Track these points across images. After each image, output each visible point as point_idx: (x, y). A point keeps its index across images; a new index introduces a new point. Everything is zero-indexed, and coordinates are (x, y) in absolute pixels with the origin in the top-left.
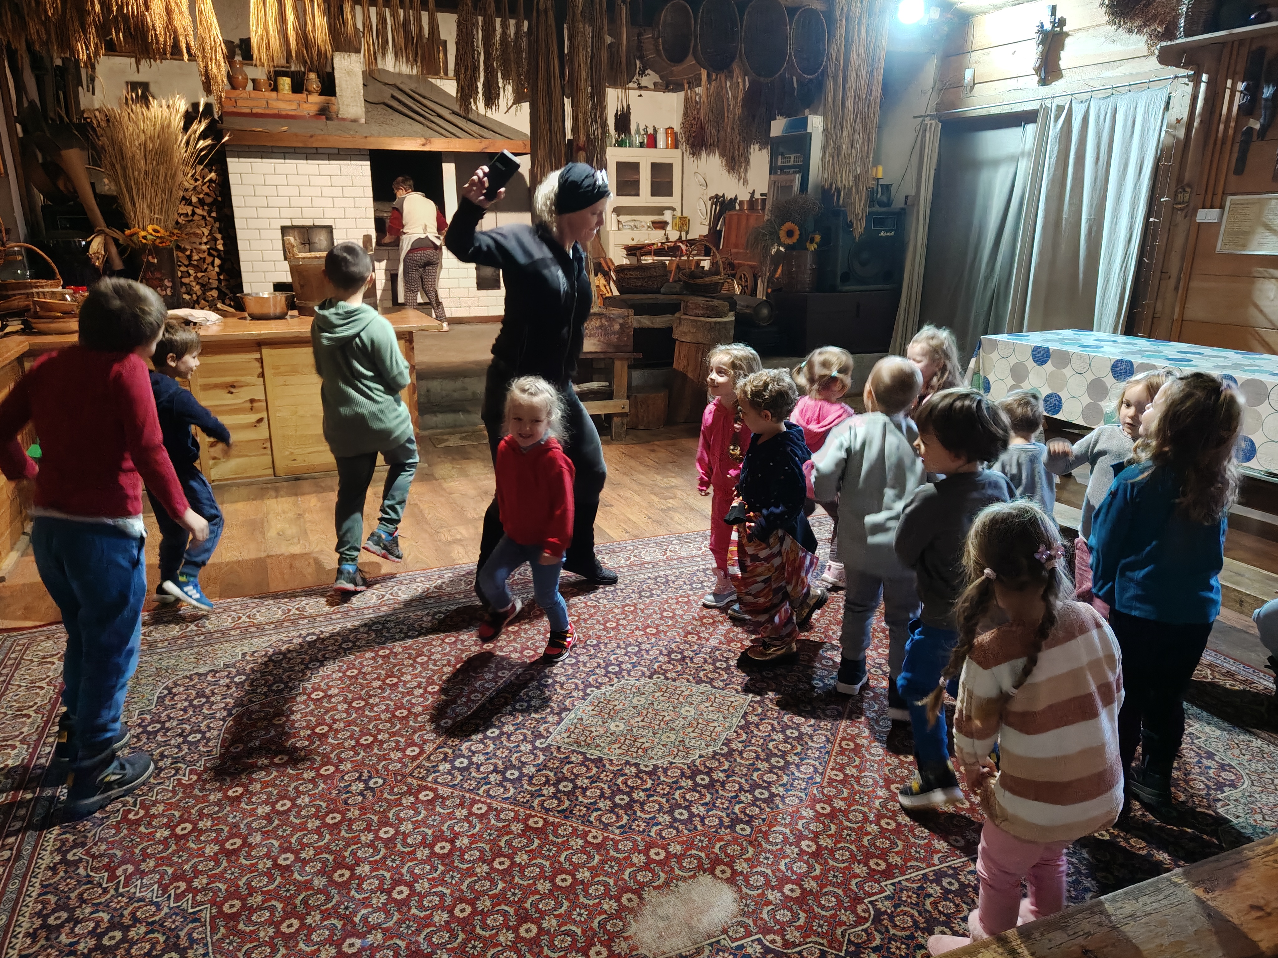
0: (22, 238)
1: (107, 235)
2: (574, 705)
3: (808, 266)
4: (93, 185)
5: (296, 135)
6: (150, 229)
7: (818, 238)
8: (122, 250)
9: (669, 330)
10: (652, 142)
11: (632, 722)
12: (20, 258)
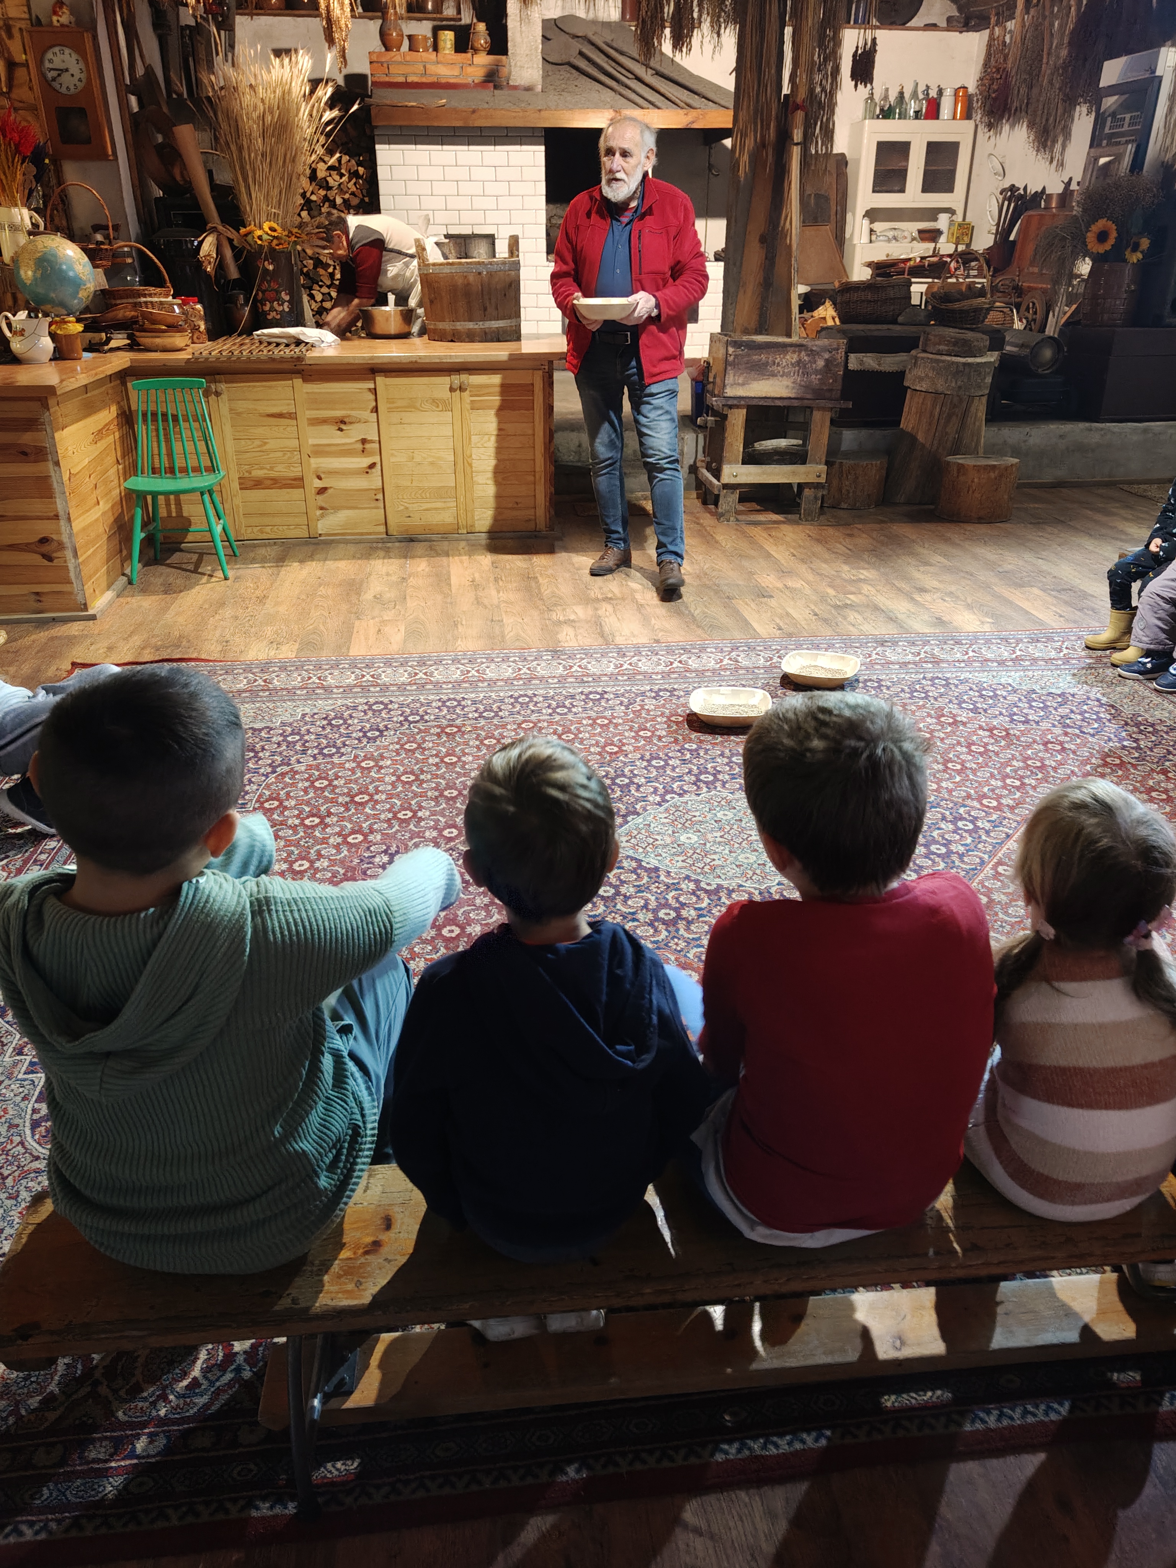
0: (133, 237)
1: (220, 234)
2: (645, 810)
3: (1125, 288)
4: (210, 173)
5: (455, 110)
6: (266, 226)
7: (1145, 243)
8: (238, 253)
9: (901, 375)
10: (933, 111)
11: (709, 836)
12: (129, 261)
